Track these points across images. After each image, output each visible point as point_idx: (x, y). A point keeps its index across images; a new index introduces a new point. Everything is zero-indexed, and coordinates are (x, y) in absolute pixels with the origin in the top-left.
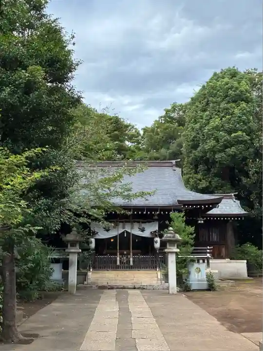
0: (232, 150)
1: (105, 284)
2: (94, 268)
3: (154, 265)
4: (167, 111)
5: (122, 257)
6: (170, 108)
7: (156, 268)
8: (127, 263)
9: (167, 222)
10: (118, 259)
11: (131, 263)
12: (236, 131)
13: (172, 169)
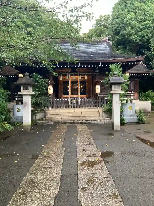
1: (59, 119)
2: (53, 107)
3: (96, 104)
5: (73, 99)
7: (97, 106)
8: (76, 104)
9: (107, 73)
10: (70, 101)
11: (80, 104)
13: (106, 42)
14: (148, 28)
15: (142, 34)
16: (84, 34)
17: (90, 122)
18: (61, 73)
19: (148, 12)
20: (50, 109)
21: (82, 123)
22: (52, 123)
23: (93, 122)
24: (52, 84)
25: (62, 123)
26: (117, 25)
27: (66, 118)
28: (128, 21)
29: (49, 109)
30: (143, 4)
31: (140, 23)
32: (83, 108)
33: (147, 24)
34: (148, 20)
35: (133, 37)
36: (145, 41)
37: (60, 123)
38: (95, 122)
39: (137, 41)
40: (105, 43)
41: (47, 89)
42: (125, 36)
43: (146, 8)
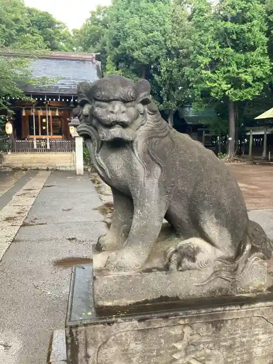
0: (147, 50)
1: (20, 165)
2: (13, 151)
3: (70, 149)
4: (93, 13)
5: (40, 141)
6: (95, 10)
7: (72, 151)
8: (44, 147)
10: (35, 143)
11: (48, 147)
12: (151, 31)
13: (92, 61)
14: (156, 42)
15: (148, 50)
16: (74, 31)
17: (57, 168)
18: (24, 106)
19: (157, 18)
20: (9, 153)
21: (48, 170)
22: (10, 170)
23: (61, 169)
24: (10, 121)
25: (23, 170)
26: (115, 32)
27: (29, 165)
28: (129, 29)
29: (7, 154)
30: (152, 5)
31: (147, 34)
32: (54, 153)
33: (153, 36)
34: (157, 31)
35: (136, 54)
36: (153, 60)
37: (21, 169)
38: (64, 169)
39: (141, 60)
40: (91, 63)
41: (4, 128)
42: (125, 50)
43: (155, 12)
